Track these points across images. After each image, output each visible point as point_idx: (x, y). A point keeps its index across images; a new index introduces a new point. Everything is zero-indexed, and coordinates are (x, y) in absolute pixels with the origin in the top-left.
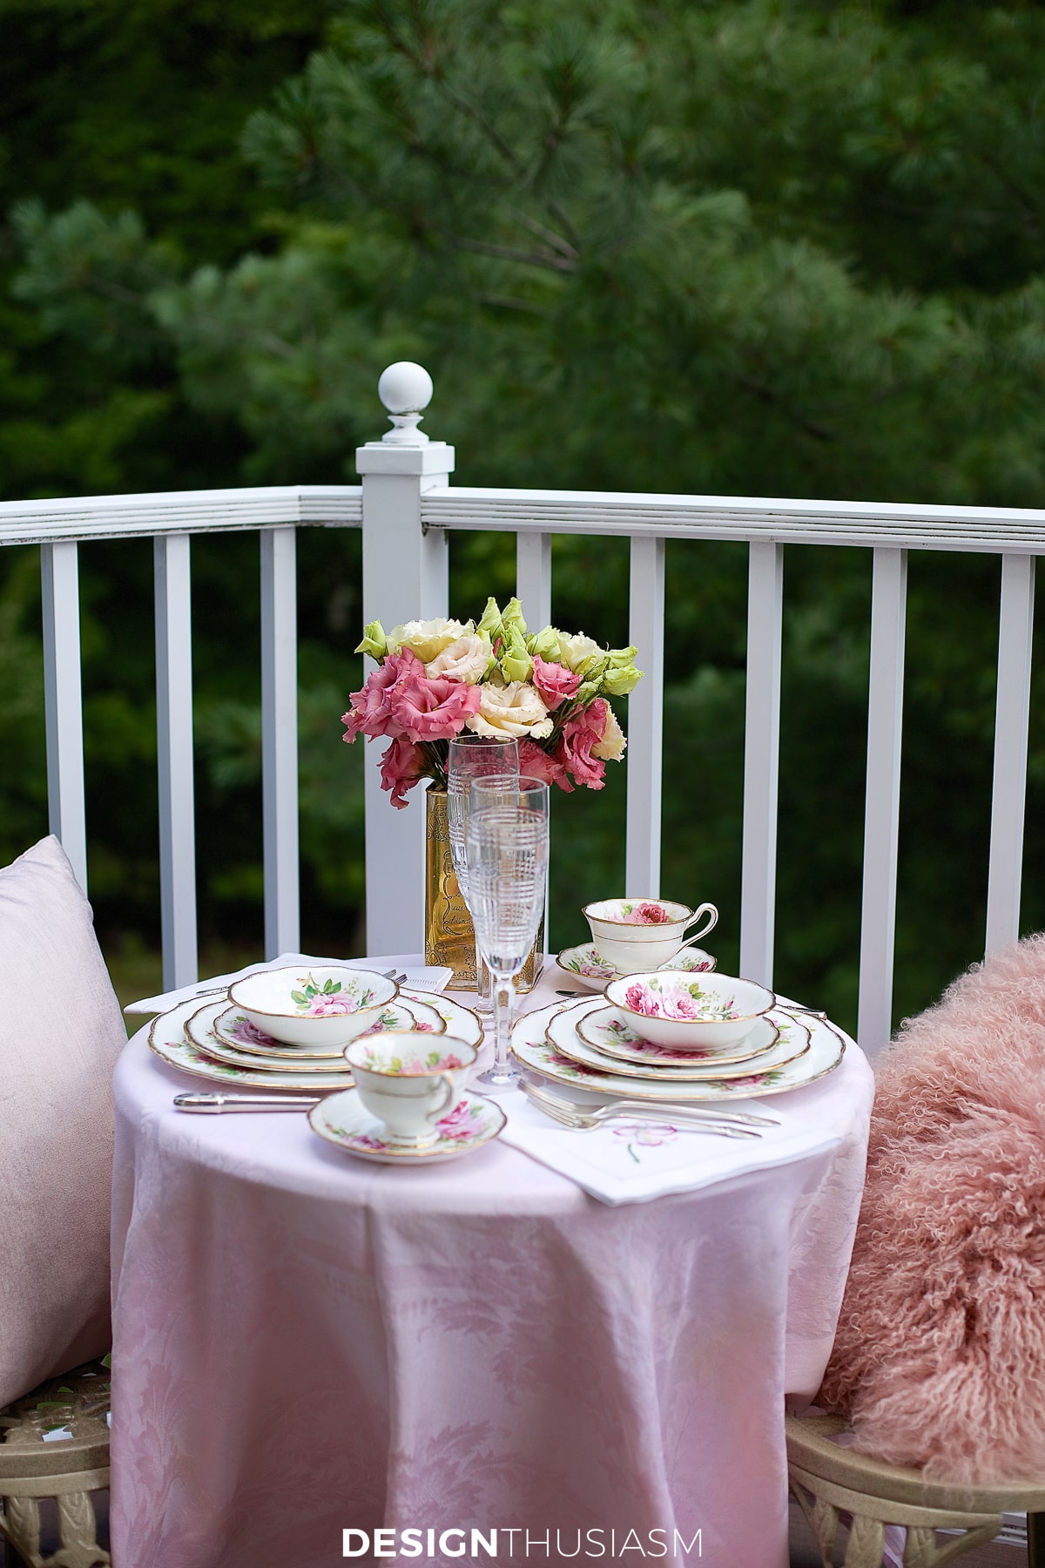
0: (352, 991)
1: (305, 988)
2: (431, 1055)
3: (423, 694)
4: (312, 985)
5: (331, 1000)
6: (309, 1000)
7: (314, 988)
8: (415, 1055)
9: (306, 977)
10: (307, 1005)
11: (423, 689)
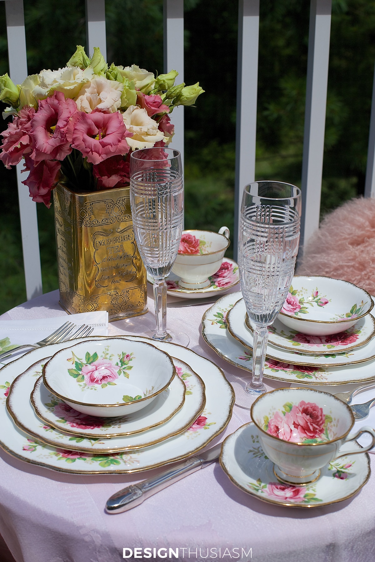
0: (108, 356)
1: (74, 365)
2: (285, 406)
3: (89, 125)
4: (77, 361)
5: (94, 367)
6: (80, 372)
7: (79, 362)
8: (275, 409)
9: (71, 356)
10: (80, 377)
11: (90, 121)
